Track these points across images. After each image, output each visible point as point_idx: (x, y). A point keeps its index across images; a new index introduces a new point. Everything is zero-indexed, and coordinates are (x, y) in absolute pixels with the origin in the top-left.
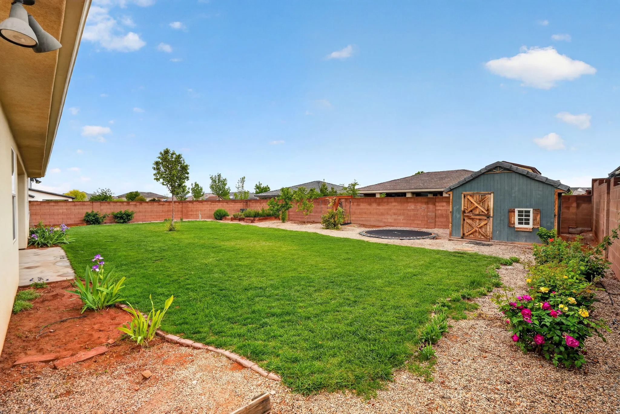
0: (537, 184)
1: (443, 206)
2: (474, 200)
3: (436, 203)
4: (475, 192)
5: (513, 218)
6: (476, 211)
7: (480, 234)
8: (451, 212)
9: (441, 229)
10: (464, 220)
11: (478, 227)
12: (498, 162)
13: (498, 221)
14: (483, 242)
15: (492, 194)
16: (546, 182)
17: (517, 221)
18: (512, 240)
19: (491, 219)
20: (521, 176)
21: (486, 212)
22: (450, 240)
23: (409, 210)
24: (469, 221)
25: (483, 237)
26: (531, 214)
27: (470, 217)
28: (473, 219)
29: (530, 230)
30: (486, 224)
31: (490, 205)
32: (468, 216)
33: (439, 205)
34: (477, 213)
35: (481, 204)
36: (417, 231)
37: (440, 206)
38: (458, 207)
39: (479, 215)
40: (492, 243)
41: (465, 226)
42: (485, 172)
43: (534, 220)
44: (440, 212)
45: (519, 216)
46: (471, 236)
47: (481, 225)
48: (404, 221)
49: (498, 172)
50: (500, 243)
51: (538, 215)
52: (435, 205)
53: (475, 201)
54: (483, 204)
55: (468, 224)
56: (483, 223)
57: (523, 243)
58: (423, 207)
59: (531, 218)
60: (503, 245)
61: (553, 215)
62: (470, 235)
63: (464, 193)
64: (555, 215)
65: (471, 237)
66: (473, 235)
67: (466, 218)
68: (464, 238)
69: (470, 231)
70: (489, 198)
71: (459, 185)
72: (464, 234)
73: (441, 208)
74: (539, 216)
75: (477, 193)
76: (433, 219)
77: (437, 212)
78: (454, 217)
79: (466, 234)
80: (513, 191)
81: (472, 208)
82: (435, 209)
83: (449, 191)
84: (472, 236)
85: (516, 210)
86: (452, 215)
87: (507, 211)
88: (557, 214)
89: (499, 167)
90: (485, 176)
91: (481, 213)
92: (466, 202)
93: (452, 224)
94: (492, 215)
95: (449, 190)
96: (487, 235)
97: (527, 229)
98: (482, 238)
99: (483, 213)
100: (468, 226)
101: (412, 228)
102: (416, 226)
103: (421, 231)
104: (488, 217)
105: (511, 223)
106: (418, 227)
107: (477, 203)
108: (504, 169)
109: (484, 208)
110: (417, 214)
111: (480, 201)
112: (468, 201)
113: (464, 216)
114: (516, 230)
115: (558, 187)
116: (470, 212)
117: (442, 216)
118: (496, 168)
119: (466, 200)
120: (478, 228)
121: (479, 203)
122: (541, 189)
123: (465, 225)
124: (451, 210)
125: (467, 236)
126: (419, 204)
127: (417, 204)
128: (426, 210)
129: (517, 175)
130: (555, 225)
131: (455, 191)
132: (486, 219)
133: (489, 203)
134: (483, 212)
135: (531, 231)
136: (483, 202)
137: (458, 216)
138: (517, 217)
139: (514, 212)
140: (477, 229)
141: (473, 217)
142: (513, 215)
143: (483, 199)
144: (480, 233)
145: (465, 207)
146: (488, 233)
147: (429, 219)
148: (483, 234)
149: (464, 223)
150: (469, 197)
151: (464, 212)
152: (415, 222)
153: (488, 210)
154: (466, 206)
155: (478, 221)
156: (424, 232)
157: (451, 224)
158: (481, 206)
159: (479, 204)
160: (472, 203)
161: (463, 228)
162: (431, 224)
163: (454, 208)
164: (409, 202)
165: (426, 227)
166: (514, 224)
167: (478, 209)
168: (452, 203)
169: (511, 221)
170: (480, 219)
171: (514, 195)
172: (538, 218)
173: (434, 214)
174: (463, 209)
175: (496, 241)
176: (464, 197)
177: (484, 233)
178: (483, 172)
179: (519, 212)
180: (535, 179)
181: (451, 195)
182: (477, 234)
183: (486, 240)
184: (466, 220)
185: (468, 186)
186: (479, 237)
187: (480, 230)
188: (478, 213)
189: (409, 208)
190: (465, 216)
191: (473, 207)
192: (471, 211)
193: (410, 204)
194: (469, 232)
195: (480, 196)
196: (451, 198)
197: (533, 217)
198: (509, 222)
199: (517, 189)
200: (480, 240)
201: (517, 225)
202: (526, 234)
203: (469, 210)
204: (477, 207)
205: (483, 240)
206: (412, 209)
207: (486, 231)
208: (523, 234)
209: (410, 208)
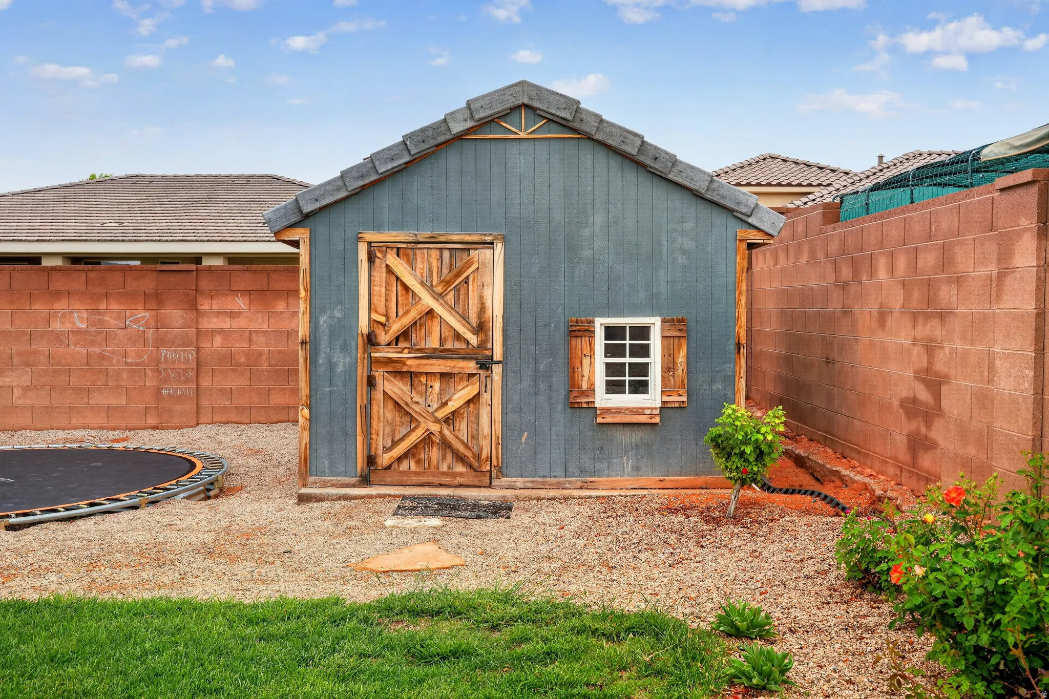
0: (676, 200)
1: (233, 315)
2: (415, 277)
3: (200, 300)
4: (424, 234)
5: (586, 361)
6: (428, 334)
7: (449, 456)
8: (304, 343)
9: (228, 429)
10: (371, 382)
11: (440, 415)
12: (522, 83)
13: (527, 383)
14: (462, 492)
15: (499, 247)
16: (708, 196)
17: (600, 379)
18: (583, 472)
19: (497, 370)
20: (615, 162)
21: (474, 340)
22: (303, 499)
23: (57, 337)
24: (397, 388)
25: (460, 468)
26: (655, 342)
27: (398, 367)
28: (412, 376)
29: (652, 416)
30: (474, 400)
31: (488, 303)
32: (390, 361)
33: (215, 307)
34: (433, 342)
35: (451, 297)
36: (111, 450)
37: (218, 314)
38: (338, 314)
39: (441, 353)
40: (509, 493)
41: (375, 418)
42: (469, 131)
43: (668, 369)
44: (218, 341)
45: (610, 351)
46: (404, 466)
47: (453, 405)
48: (39, 399)
49: (522, 135)
50: (542, 493)
51: (680, 345)
52: (193, 306)
53: (422, 284)
54: (457, 298)
55: (390, 405)
56: (460, 396)
57: (627, 480)
58: (137, 321)
59: (655, 360)
60: (553, 499)
61: (732, 347)
62: (400, 459)
63: (370, 236)
64: (739, 345)
65: (408, 473)
66: (418, 462)
67: (379, 374)
68: (373, 478)
69: (402, 439)
70: (484, 265)
71: (343, 194)
72: (371, 460)
73: (226, 324)
74: (684, 352)
75: (432, 241)
76: (187, 381)
77: (205, 344)
78: (321, 370)
79: (384, 459)
80: (586, 232)
81: (406, 321)
82: (198, 332)
83: (292, 226)
84: (409, 465)
85: (600, 324)
86: (312, 361)
87: (563, 329)
88: (743, 340)
89: (526, 106)
90: (469, 150)
91: (449, 345)
92: (380, 290)
93: (310, 407)
94: (498, 355)
95: (294, 219)
96: (478, 457)
97: (639, 411)
98: (461, 474)
99: (458, 345)
100: (389, 414)
101: (78, 434)
102: (102, 421)
103: (131, 445)
104: (486, 364)
105: (580, 387)
106: (111, 424)
107: (430, 288)
108: (550, 120)
109: (464, 318)
110: (102, 357)
111: (448, 283)
112: (388, 284)
113: (373, 362)
114: (600, 420)
115: (750, 220)
116: (397, 339)
117: (228, 360)
118: (515, 116)
119: (380, 275)
120: (437, 421)
121: (439, 289)
122: (689, 225)
123: (375, 409)
124: (303, 331)
125: (389, 467)
126: (115, 306)
127: (103, 306)
128: (150, 334)
129: (602, 155)
130: (740, 390)
131: (322, 225)
132: (471, 375)
133: (487, 292)
134: (458, 336)
135: (657, 420)
136: (457, 290)
137: (342, 362)
138: (600, 360)
139: (591, 333)
140: (435, 428)
141: (413, 365)
142: (586, 351)
143: (458, 275)
144: (446, 445)
145: (375, 316)
146: (485, 444)
147: (166, 380)
148: (461, 448)
149: (370, 400)
150: (392, 259)
151: (371, 340)
152: (97, 399)
153: (481, 328)
154: (382, 310)
155: (437, 385)
156: (147, 452)
157: (306, 412)
158: (452, 309)
159: (439, 297)
160: (406, 288)
161: (368, 426)
162: (177, 407)
163: (323, 319)
164: (57, 295)
165: (151, 421)
166: (591, 391)
167: (436, 323)
168: (311, 290)
169: (578, 376)
170: (445, 376)
171: (587, 253)
172: (681, 358)
173: (191, 355)
174: (363, 325)
175: (519, 482)
176: (371, 259)
177: (466, 446)
178: (457, 127)
179: (612, 332)
180: (670, 177)
181: (304, 251)
182: (435, 454)
183: (475, 481)
184: (379, 381)
185: (386, 198)
186: (444, 468)
187: (447, 432)
188: (436, 345)
189: (56, 325)
190: (378, 361)
191: (413, 314)
192: (405, 335)
193: (61, 306)
194: (395, 444)
195: (446, 254)
196: (304, 263)
197: (663, 356)
198: (573, 386)
199: (599, 220)
200: (447, 480)
201: (603, 399)
202: (637, 436)
203: (396, 327)
204: (430, 313)
205: (460, 480)
206: (79, 332)
207: (475, 437)
208: (626, 437)
209: (68, 326)
